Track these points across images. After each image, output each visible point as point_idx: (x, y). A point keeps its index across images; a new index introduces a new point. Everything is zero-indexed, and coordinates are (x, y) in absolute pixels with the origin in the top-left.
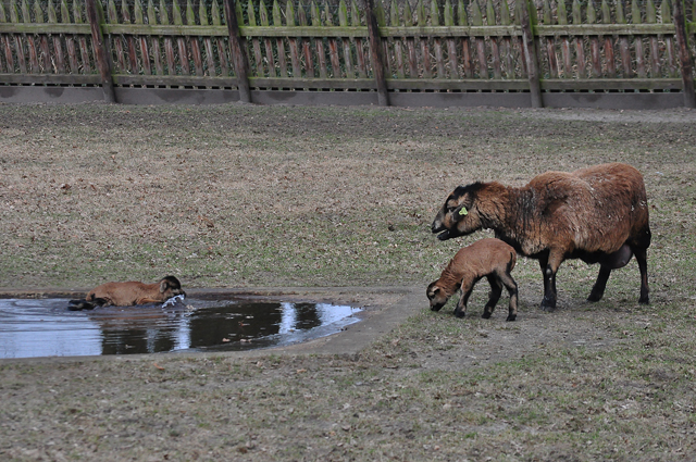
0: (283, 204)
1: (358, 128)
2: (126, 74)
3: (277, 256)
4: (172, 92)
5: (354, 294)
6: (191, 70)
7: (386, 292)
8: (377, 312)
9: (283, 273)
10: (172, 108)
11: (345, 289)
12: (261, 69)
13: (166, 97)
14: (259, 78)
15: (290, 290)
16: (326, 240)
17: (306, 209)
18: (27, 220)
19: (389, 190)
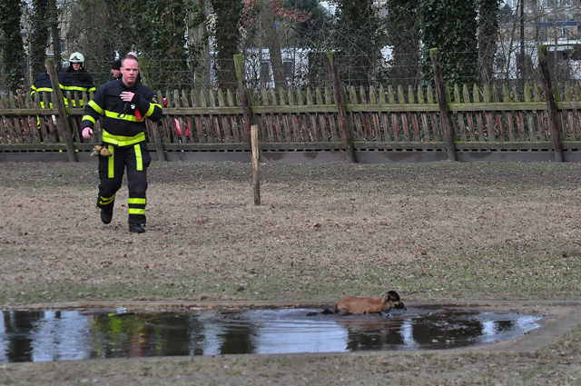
0: (480, 237)
1: (539, 179)
2: (362, 141)
3: (475, 277)
4: (398, 153)
5: (535, 306)
6: (411, 137)
7: (560, 304)
8: (553, 320)
9: (479, 290)
10: (397, 165)
11: (527, 303)
12: (464, 136)
13: (393, 158)
14: (463, 142)
15: (484, 303)
16: (513, 264)
17: (498, 241)
18: (288, 250)
19: (563, 225)
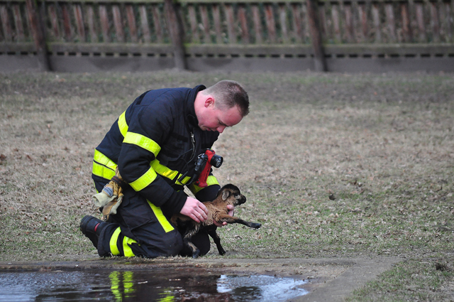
0: (222, 173)
1: (295, 94)
2: (61, 42)
4: (107, 59)
5: (297, 265)
6: (126, 38)
7: (330, 263)
8: (321, 285)
10: (107, 76)
11: (288, 261)
12: (196, 36)
13: (102, 65)
14: (194, 46)
15: (231, 262)
16: (265, 209)
17: (245, 178)
19: (328, 158)
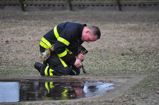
2: (27, 1)
4: (43, 7)
5: (111, 78)
7: (122, 77)
8: (119, 85)
10: (44, 13)
11: (107, 77)
14: (74, 2)
16: (99, 59)
19: (121, 41)
